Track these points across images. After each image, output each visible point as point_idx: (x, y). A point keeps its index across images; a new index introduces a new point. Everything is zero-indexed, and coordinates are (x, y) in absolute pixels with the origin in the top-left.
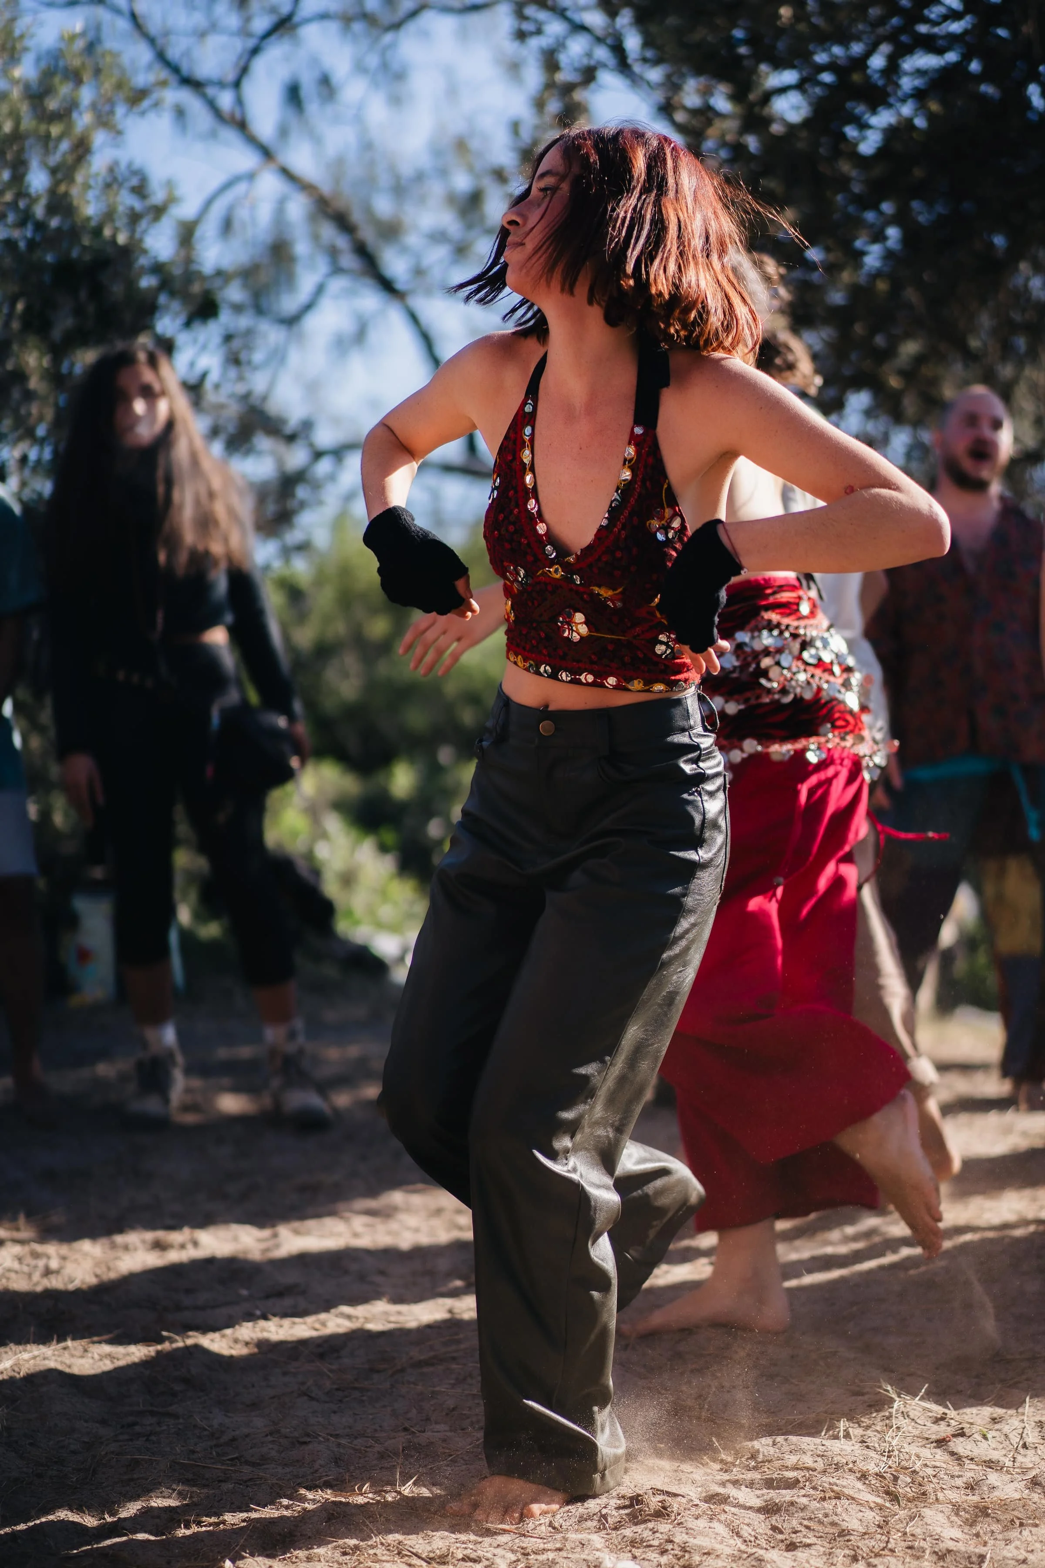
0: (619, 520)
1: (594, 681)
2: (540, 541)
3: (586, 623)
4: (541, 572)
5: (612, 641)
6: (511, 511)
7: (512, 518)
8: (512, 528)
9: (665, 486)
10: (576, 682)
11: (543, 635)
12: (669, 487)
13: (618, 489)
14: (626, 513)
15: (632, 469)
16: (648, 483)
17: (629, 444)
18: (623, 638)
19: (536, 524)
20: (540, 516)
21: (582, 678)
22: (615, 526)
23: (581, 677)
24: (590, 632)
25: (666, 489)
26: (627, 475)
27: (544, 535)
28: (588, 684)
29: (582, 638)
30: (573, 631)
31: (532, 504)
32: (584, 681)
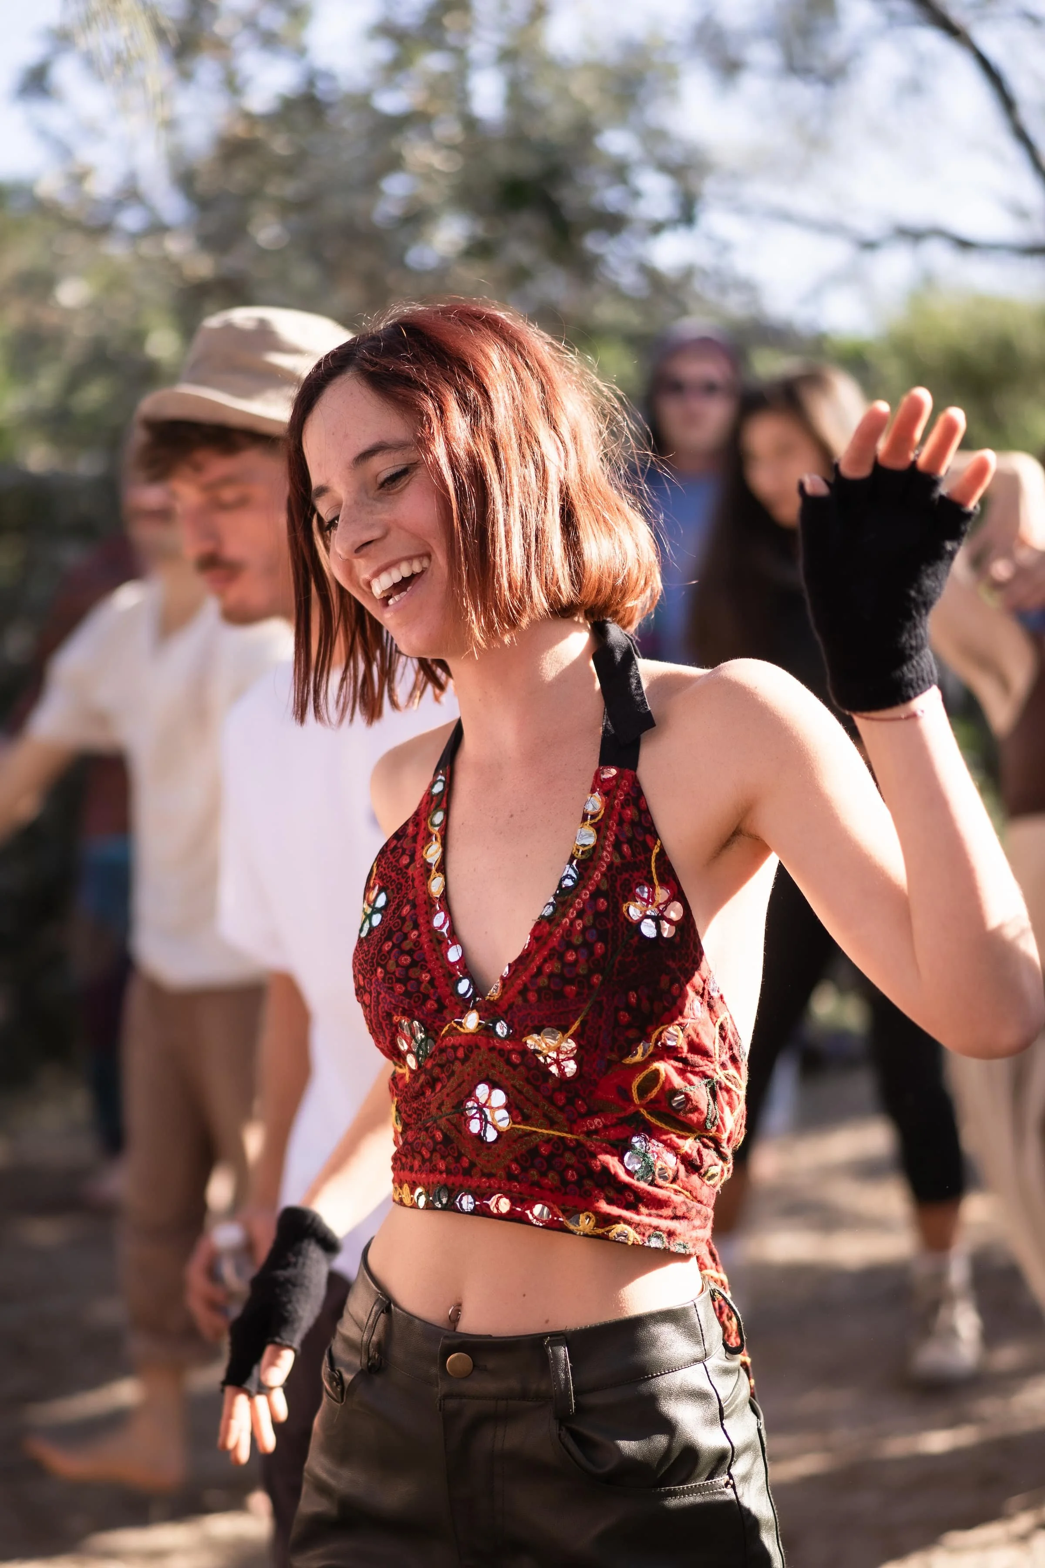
0: (571, 906)
1: (511, 1211)
2: (451, 975)
3: (507, 1107)
4: (446, 1028)
5: (549, 1140)
6: (406, 936)
7: (407, 945)
8: (406, 960)
9: (656, 850)
10: (482, 1211)
11: (439, 1136)
12: (662, 853)
13: (572, 858)
14: (586, 895)
15: (598, 828)
16: (625, 848)
17: (593, 791)
18: (569, 1136)
19: (448, 947)
20: (454, 936)
21: (492, 1203)
22: (565, 915)
23: (489, 1202)
24: (514, 1123)
25: (657, 854)
26: (588, 838)
27: (457, 962)
28: (500, 1217)
29: (500, 1134)
30: (487, 1122)
31: (439, 920)
32: (495, 1211)
